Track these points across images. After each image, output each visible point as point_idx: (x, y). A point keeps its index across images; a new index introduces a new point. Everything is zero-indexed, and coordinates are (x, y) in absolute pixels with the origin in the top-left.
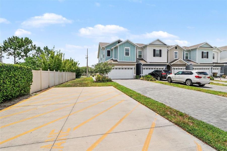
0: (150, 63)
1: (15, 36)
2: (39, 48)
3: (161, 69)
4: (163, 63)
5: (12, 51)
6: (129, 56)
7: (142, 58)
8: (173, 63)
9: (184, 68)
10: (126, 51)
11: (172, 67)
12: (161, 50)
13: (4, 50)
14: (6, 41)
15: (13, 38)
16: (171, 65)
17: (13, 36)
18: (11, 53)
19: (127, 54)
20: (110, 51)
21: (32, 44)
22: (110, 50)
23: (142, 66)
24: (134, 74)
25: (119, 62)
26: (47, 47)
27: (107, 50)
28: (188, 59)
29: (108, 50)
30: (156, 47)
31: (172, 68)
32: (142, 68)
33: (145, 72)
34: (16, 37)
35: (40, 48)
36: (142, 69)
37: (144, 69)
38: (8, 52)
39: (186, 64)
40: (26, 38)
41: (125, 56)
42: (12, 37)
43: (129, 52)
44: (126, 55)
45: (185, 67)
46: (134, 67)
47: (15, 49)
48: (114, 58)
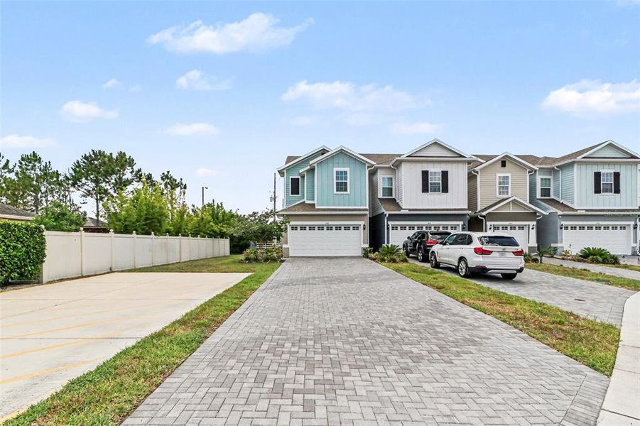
0: (410, 210)
1: (97, 150)
2: (149, 177)
3: (449, 228)
4: (455, 210)
5: (91, 185)
6: (348, 192)
7: (394, 197)
8: (490, 210)
9: (531, 227)
10: (337, 178)
11: (488, 223)
12: (447, 172)
13: (73, 185)
14: (78, 162)
15: (93, 156)
16: (484, 217)
17: (93, 151)
18: (89, 191)
19: (342, 187)
20: (298, 179)
21: (132, 168)
22: (299, 177)
23: (386, 220)
24: (364, 243)
25: (319, 210)
26: (168, 172)
27: (291, 177)
28: (552, 196)
29: (293, 177)
30: (431, 165)
31: (488, 227)
32: (388, 225)
33: (397, 237)
34: (100, 151)
35: (153, 176)
36: (388, 229)
37: (395, 228)
38: (83, 190)
39: (536, 213)
40: (121, 152)
41: (335, 192)
42: (91, 153)
43: (348, 181)
44: (337, 191)
45: (535, 223)
46: (362, 223)
47: (97, 182)
48: (307, 199)
